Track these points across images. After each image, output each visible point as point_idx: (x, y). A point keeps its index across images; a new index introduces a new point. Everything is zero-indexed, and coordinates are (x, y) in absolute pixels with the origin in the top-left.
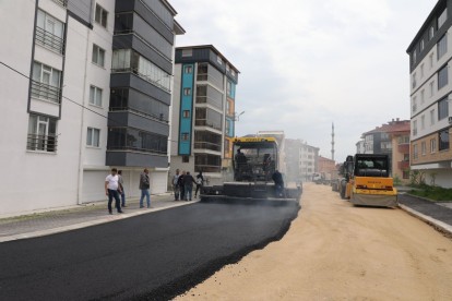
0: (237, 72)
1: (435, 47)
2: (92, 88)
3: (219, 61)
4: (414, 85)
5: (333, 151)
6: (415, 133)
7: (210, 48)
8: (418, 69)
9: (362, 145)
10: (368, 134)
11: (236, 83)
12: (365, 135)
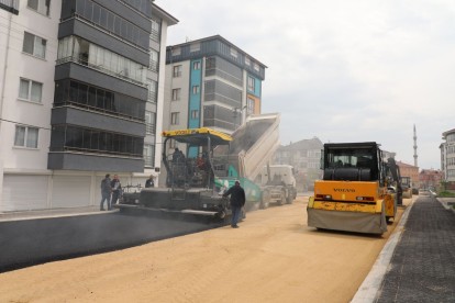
0: (263, 67)
2: (24, 81)
3: (234, 54)
5: (416, 157)
7: (218, 38)
9: (445, 147)
11: (262, 78)
12: (445, 135)
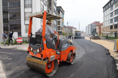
0: (64, 12)
1: (110, 8)
4: (104, 15)
5: (79, 29)
6: (104, 25)
8: (105, 12)
9: (87, 27)
10: (90, 25)
11: (64, 14)
12: (89, 25)
